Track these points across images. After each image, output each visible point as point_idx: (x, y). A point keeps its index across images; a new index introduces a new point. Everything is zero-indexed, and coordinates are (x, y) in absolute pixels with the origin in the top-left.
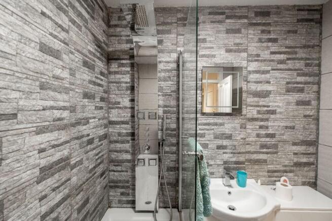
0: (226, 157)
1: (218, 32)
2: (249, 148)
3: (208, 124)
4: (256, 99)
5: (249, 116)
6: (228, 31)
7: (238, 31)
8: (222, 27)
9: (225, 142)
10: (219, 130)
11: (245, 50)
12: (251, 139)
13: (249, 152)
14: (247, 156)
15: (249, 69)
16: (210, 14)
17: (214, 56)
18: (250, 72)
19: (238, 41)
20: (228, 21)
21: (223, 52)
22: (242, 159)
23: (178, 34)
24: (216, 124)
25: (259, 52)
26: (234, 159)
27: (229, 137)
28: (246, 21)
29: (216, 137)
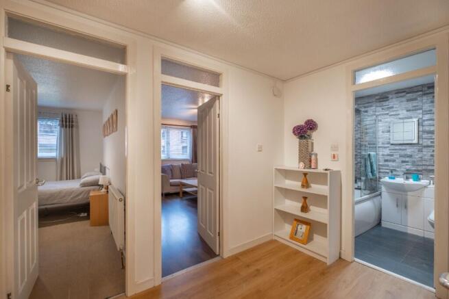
0: (408, 167)
1: (402, 102)
2: (424, 163)
3: (396, 150)
4: (430, 135)
5: (425, 144)
6: (408, 101)
7: (416, 99)
8: (404, 99)
9: (407, 159)
10: (403, 153)
11: (421, 109)
12: (426, 157)
13: (425, 165)
14: (424, 167)
15: (424, 118)
16: (396, 93)
17: (399, 114)
18: (424, 121)
19: (415, 104)
20: (408, 95)
21: (405, 112)
22: (420, 168)
23: (377, 106)
24: (401, 149)
25: (431, 108)
26: (414, 169)
27: (410, 156)
28: (420, 93)
29: (401, 156)
